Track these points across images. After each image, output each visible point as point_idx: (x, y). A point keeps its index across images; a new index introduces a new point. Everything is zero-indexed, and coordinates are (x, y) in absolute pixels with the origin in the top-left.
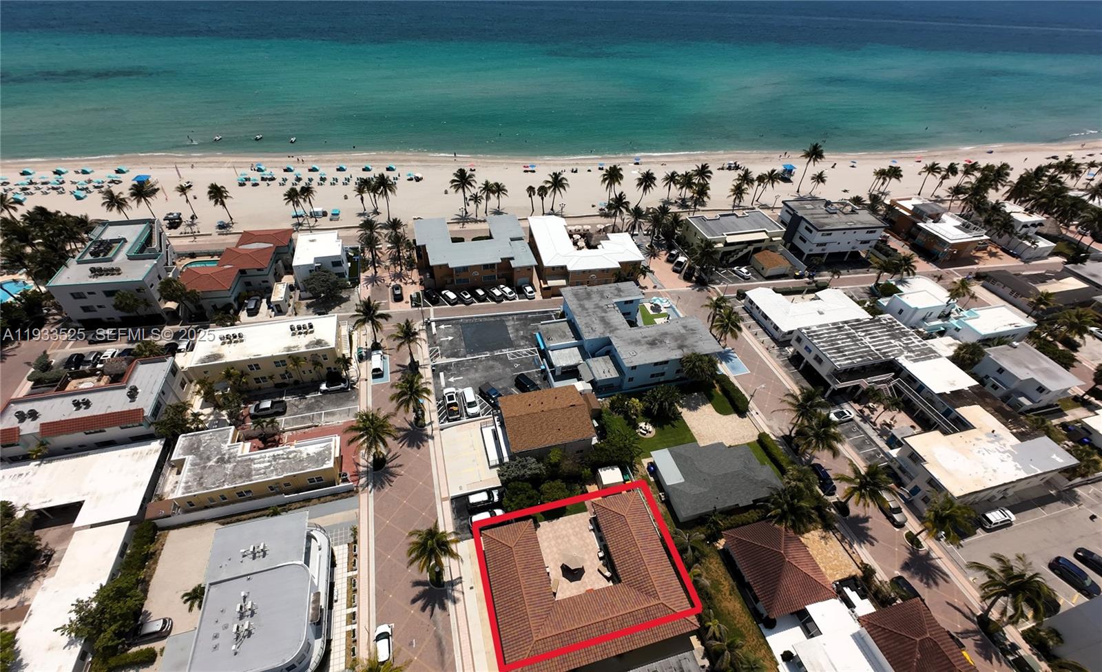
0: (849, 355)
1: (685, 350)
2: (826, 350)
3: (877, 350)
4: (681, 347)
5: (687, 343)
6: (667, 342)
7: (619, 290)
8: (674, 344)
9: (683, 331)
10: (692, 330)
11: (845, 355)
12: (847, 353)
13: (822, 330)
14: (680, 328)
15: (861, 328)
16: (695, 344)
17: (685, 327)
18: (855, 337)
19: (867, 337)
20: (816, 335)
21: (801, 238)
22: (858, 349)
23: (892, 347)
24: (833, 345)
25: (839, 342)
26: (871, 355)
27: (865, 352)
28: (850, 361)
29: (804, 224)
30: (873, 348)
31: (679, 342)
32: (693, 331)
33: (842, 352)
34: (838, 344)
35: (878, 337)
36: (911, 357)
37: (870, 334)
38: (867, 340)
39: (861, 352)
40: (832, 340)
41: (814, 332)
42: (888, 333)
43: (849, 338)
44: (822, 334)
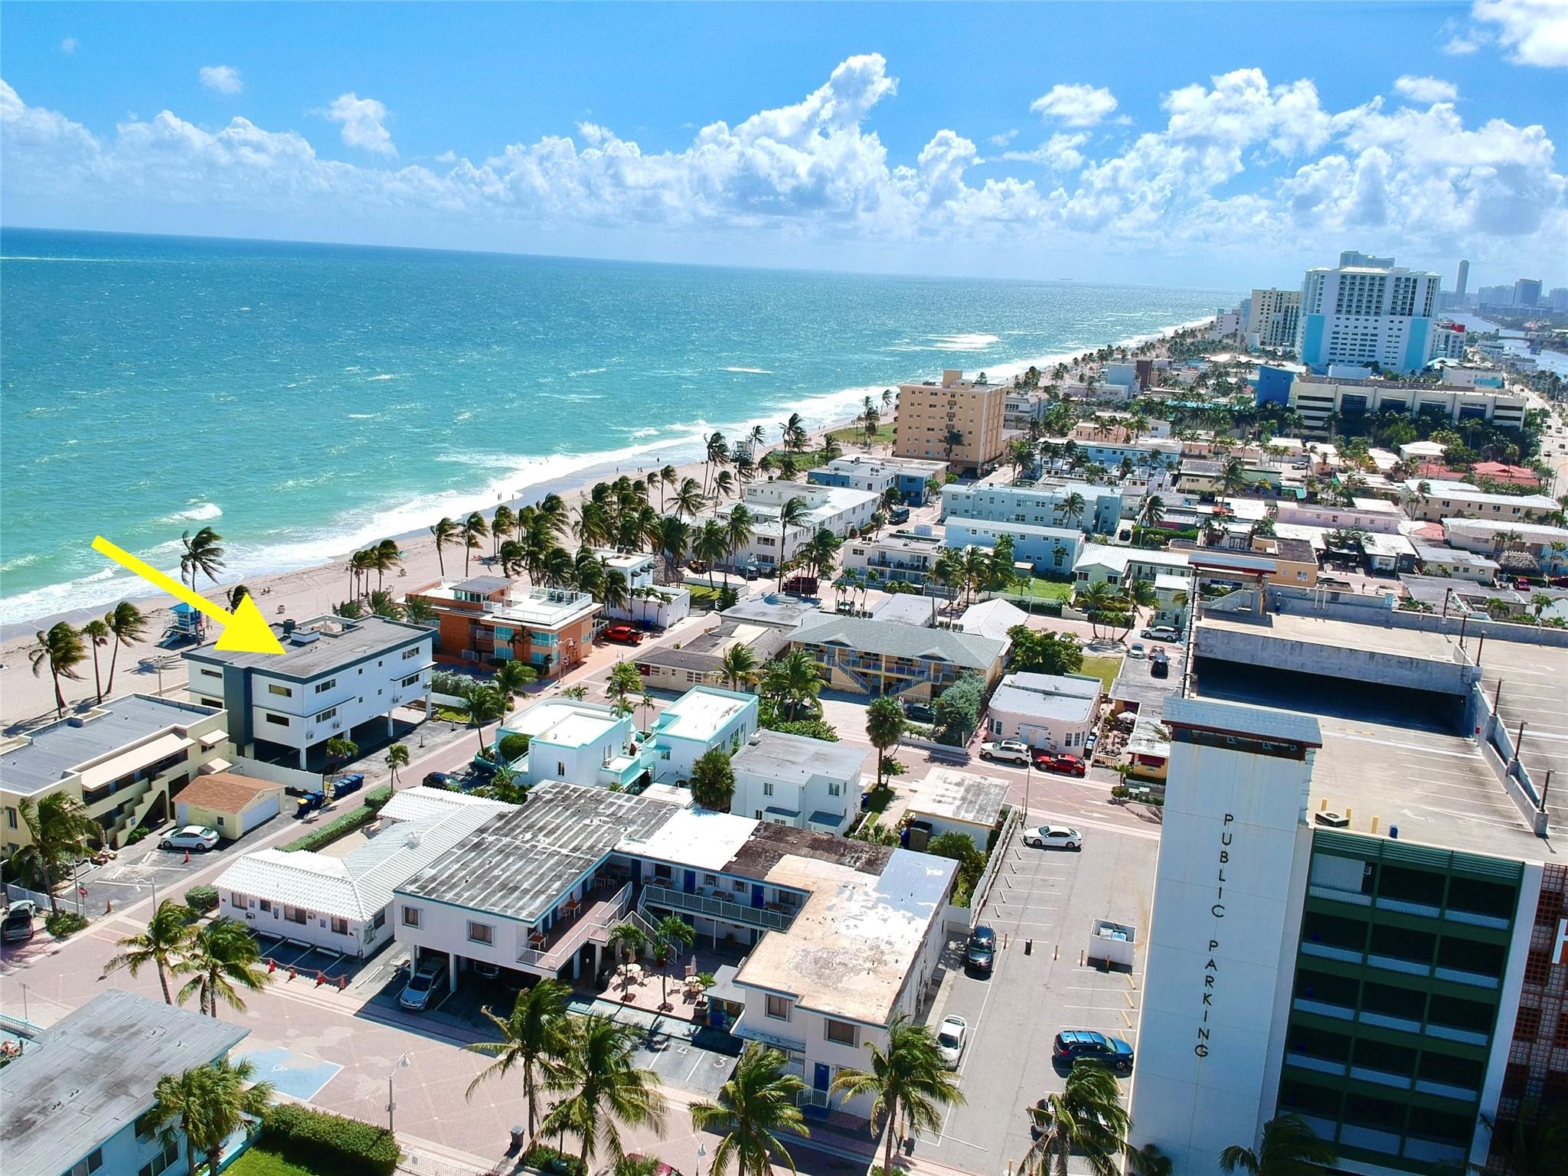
0: (533, 886)
1: (135, 1090)
2: (484, 900)
3: (575, 850)
4: (117, 1088)
5: (127, 1070)
6: (65, 1098)
8: (90, 1094)
9: (96, 1046)
10: (122, 1029)
11: (526, 891)
12: (526, 885)
13: (446, 868)
15: (517, 826)
16: (158, 1057)
17: (96, 1033)
18: (517, 848)
19: (540, 836)
20: (442, 883)
21: (271, 718)
22: (540, 867)
23: (592, 833)
24: (489, 883)
25: (496, 872)
26: (571, 865)
27: (558, 864)
28: (543, 897)
30: (565, 851)
31: (102, 1079)
32: (128, 1031)
33: (516, 888)
34: (497, 877)
35: (558, 827)
36: (636, 832)
37: (541, 829)
38: (543, 842)
39: (550, 869)
40: (480, 877)
41: (433, 879)
42: (568, 813)
43: (508, 856)
44: (452, 876)
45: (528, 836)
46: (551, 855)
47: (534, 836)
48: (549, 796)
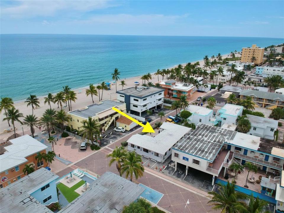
0: (208, 151)
2: (196, 153)
3: (214, 141)
7: (32, 181)
11: (206, 152)
12: (206, 150)
13: (183, 143)
14: (102, 188)
15: (197, 134)
18: (199, 139)
21: (134, 106)
22: (207, 146)
23: (217, 137)
24: (196, 149)
25: (197, 146)
26: (215, 146)
27: (212, 145)
28: (212, 154)
29: (132, 99)
30: (212, 142)
33: (203, 151)
35: (207, 135)
36: (229, 138)
38: (205, 139)
39: (210, 146)
40: (193, 147)
41: (181, 146)
42: (208, 131)
43: (198, 141)
44: (185, 146)
45: (201, 137)
46: (209, 142)
47: (202, 137)
48: (201, 127)
